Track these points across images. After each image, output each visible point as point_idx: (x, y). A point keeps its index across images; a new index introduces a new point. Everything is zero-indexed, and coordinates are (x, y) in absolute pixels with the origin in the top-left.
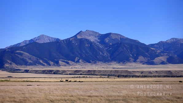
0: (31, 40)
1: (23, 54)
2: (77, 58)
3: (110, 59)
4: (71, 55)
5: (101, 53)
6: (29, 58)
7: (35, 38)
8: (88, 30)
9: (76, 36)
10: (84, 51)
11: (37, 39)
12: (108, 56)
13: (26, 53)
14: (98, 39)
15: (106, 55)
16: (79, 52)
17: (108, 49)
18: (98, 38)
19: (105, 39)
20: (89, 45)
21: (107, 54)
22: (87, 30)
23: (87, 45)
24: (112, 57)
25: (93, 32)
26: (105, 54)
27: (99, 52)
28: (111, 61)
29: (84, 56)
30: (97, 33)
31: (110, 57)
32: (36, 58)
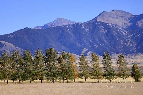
0: (45, 25)
1: (4, 44)
2: (85, 49)
3: (134, 51)
4: (78, 45)
5: (122, 42)
6: (12, 50)
7: (51, 22)
8: (115, 10)
9: (95, 19)
10: (97, 40)
11: (53, 24)
12: (133, 46)
13: (9, 43)
14: (130, 22)
15: (130, 45)
16: (89, 41)
17: (134, 36)
18: (129, 20)
19: (138, 22)
20: (106, 31)
21: (132, 43)
22: (113, 10)
23: (103, 31)
24: (139, 47)
25: (123, 12)
26: (129, 43)
27: (119, 40)
28: (136, 53)
29: (96, 47)
30: (127, 13)
31: (137, 47)
32: (22, 50)
